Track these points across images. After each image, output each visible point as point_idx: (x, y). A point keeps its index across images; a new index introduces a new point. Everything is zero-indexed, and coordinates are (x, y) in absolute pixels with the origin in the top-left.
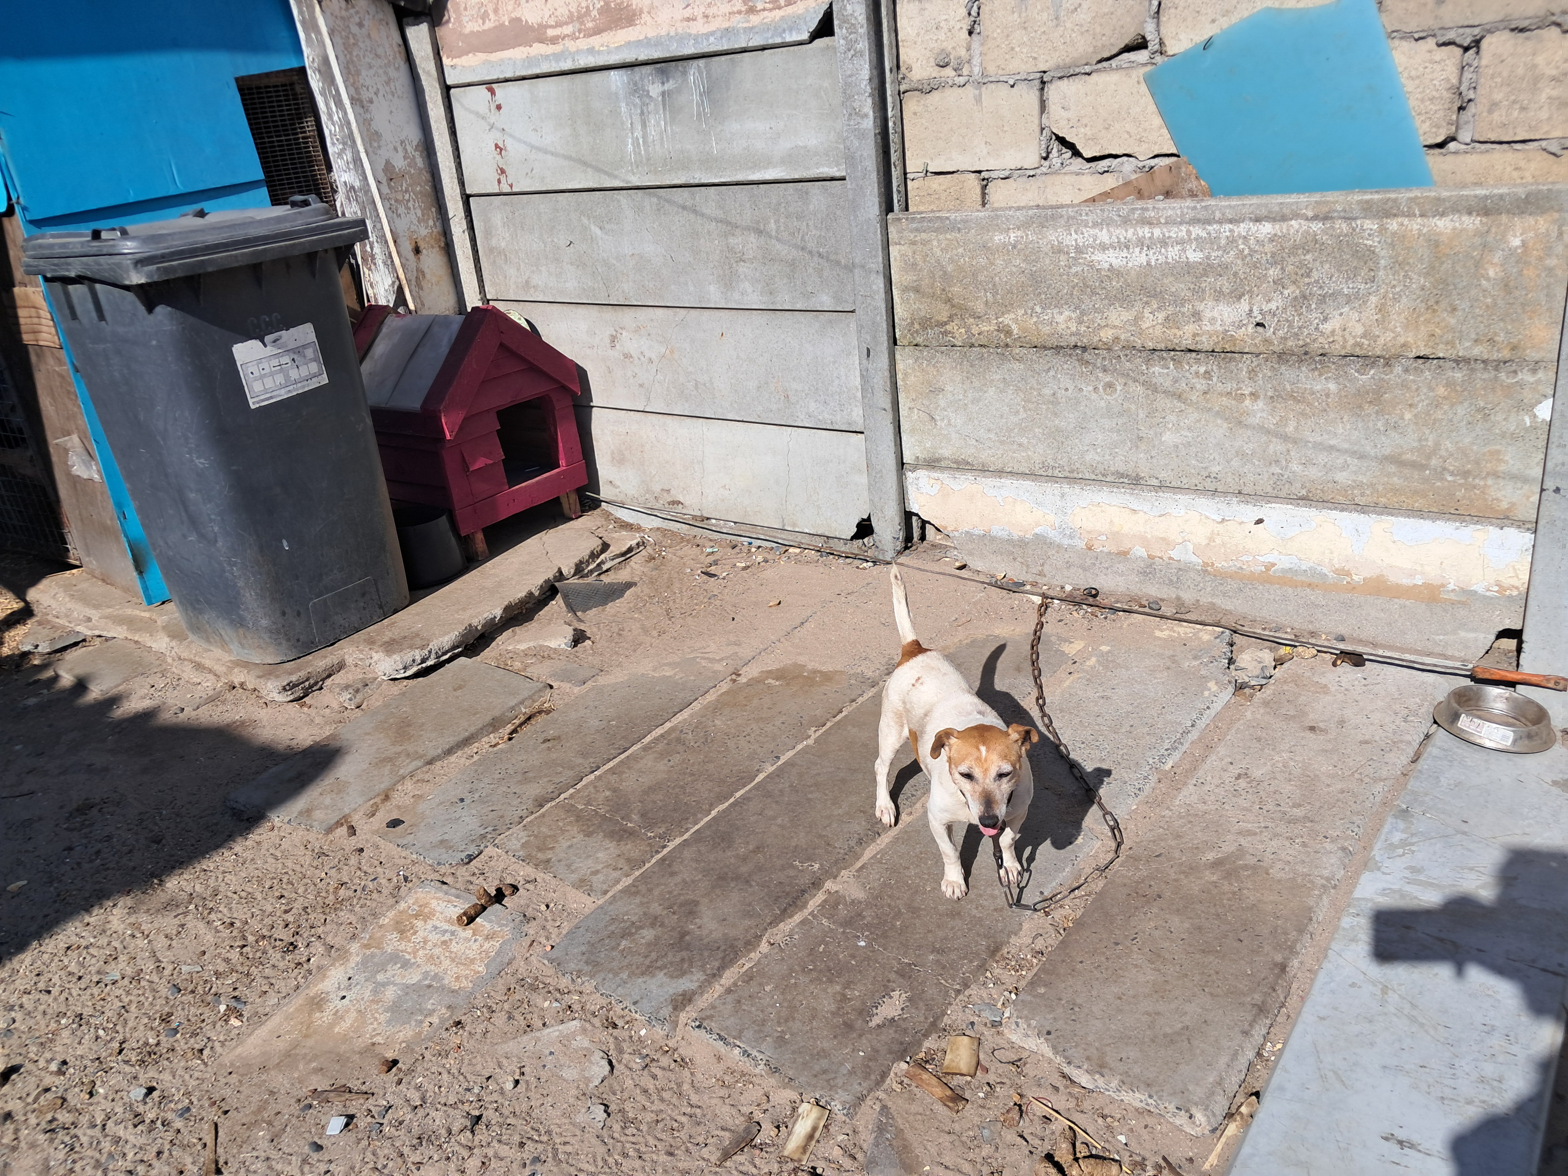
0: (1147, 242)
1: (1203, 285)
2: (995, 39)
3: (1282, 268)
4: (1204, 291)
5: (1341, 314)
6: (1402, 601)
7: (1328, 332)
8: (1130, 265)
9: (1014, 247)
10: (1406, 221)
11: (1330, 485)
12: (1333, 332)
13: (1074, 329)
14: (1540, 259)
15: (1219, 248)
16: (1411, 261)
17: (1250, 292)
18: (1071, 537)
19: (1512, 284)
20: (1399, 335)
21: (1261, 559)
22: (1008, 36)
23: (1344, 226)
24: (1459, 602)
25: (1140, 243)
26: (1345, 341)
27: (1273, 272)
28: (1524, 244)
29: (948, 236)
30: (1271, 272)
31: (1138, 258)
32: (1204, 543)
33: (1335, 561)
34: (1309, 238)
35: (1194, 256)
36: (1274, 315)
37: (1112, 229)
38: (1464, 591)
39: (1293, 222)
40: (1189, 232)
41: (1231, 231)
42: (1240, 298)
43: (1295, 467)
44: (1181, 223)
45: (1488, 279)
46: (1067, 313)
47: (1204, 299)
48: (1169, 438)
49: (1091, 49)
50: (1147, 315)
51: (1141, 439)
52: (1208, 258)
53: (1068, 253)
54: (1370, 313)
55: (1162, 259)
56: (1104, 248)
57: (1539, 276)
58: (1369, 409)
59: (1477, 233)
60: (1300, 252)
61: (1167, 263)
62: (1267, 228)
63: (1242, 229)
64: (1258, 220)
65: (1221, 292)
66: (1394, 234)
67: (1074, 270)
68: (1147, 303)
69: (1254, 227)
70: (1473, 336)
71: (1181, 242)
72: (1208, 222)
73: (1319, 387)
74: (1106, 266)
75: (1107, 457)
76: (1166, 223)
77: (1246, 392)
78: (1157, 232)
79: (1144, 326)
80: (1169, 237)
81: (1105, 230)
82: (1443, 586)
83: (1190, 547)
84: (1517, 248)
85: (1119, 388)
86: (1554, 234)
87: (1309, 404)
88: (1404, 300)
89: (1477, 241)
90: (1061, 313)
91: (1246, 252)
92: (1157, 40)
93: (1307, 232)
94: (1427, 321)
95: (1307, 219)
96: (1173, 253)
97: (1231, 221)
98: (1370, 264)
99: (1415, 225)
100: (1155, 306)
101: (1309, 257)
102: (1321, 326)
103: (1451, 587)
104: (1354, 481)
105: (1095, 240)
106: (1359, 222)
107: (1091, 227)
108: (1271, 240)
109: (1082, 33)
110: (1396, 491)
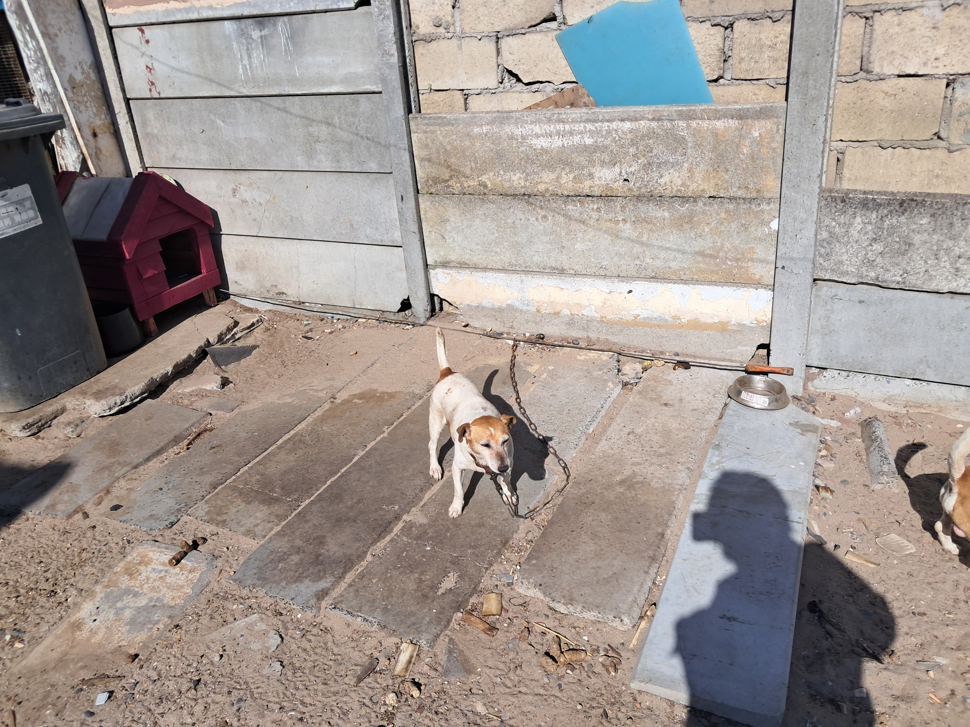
0: (562, 133)
1: (594, 158)
2: (468, 11)
3: (637, 148)
4: (594, 161)
5: (669, 174)
6: (708, 332)
7: (663, 184)
8: (553, 146)
9: (486, 135)
10: (700, 122)
11: (667, 270)
12: (666, 183)
13: (523, 184)
14: (769, 143)
15: (602, 136)
16: (704, 144)
17: (620, 161)
18: (528, 305)
19: (755, 157)
20: (700, 185)
21: (632, 312)
22: (476, 10)
23: (668, 124)
24: (737, 331)
25: (558, 133)
26: (672, 188)
27: (632, 150)
28: (760, 135)
29: (446, 128)
30: (631, 150)
31: (558, 142)
32: (601, 305)
33: (672, 312)
34: (651, 131)
35: (589, 141)
36: (634, 174)
37: (542, 125)
38: (739, 325)
39: (642, 122)
40: (585, 127)
41: (608, 126)
42: (615, 165)
43: (648, 260)
44: (580, 122)
45: (743, 154)
46: (518, 175)
47: (595, 166)
48: (579, 246)
49: (524, 20)
50: (563, 175)
51: (563, 247)
52: (596, 142)
53: (517, 140)
54: (685, 173)
55: (571, 143)
56: (537, 136)
57: (768, 152)
58: (686, 226)
59: (737, 129)
60: (646, 138)
61: (574, 145)
62: (627, 125)
63: (614, 125)
64: (622, 120)
65: (604, 162)
66: (695, 129)
67: (521, 149)
68: (563, 169)
69: (620, 124)
70: (738, 185)
71: (581, 133)
72: (596, 121)
73: (659, 215)
74: (539, 147)
75: (545, 258)
76: (572, 122)
77: (620, 219)
78: (567, 127)
79: (562, 182)
80: (574, 130)
81: (538, 126)
82: (729, 322)
83: (593, 308)
84: (757, 137)
85: (550, 218)
86: (775, 130)
87: (655, 225)
88: (702, 165)
89: (737, 133)
90: (515, 175)
91: (617, 138)
92: (562, 16)
93: (650, 128)
94: (714, 177)
95: (649, 120)
96: (577, 139)
97: (608, 121)
98: (683, 145)
99: (705, 124)
100: (568, 171)
101: (651, 141)
102: (659, 181)
103: (733, 322)
104: (680, 267)
105: (532, 132)
106: (676, 122)
107: (530, 124)
108: (630, 132)
109: (519, 10)
110: (702, 271)
